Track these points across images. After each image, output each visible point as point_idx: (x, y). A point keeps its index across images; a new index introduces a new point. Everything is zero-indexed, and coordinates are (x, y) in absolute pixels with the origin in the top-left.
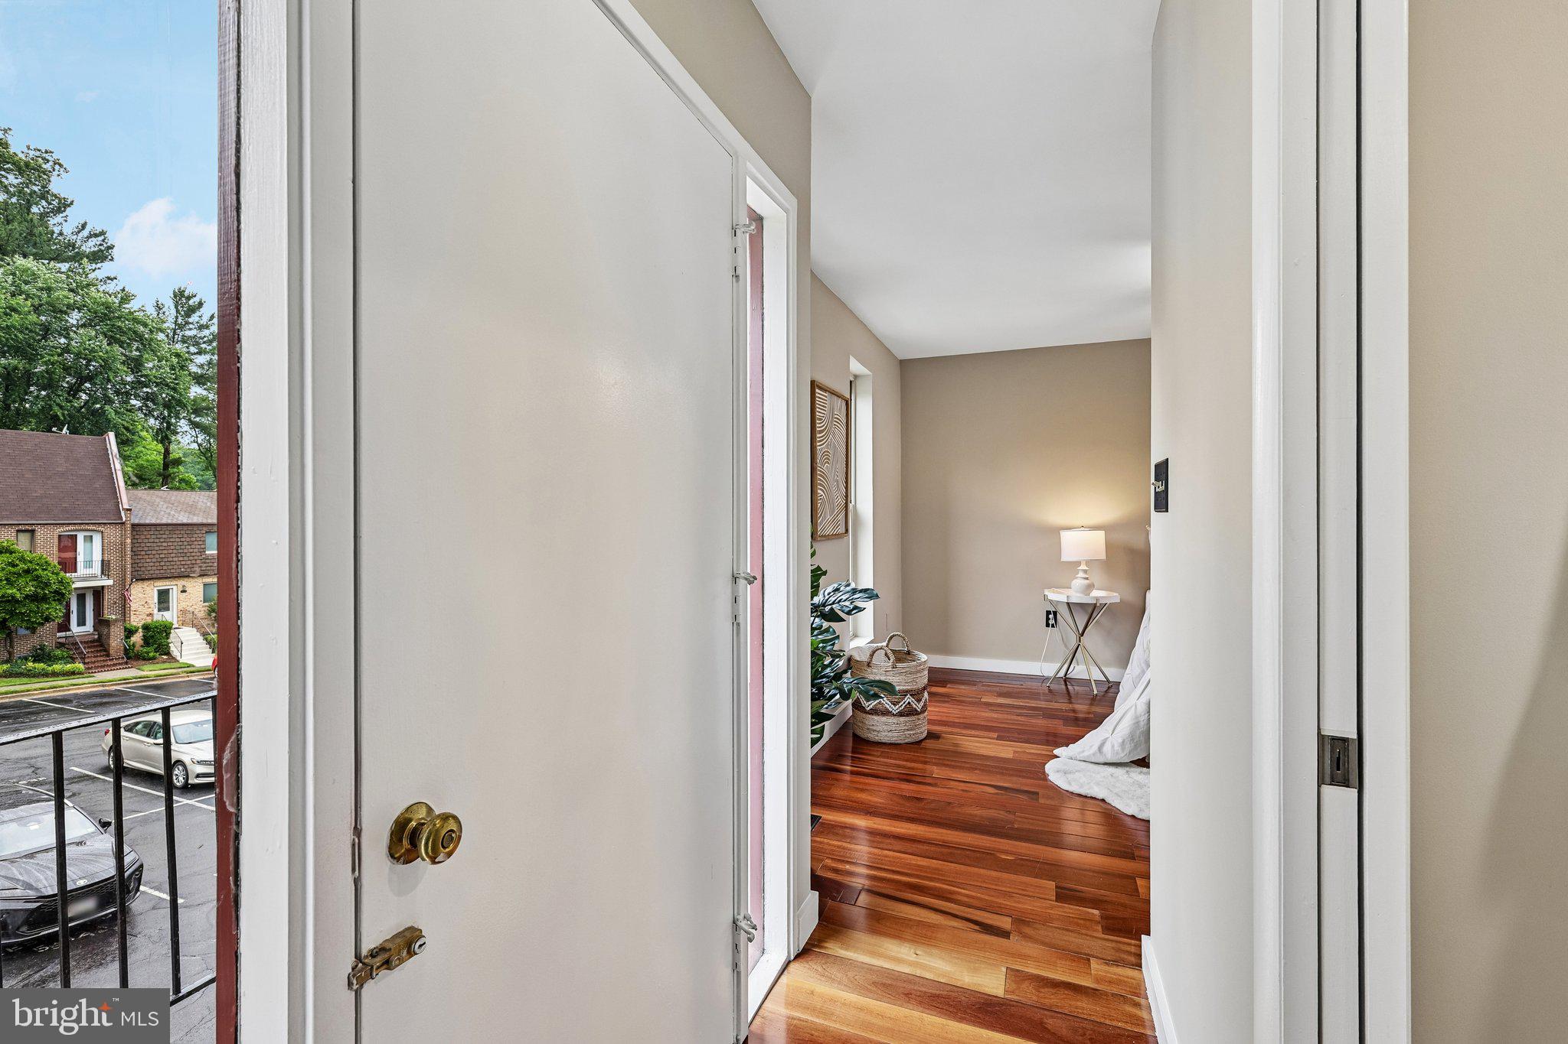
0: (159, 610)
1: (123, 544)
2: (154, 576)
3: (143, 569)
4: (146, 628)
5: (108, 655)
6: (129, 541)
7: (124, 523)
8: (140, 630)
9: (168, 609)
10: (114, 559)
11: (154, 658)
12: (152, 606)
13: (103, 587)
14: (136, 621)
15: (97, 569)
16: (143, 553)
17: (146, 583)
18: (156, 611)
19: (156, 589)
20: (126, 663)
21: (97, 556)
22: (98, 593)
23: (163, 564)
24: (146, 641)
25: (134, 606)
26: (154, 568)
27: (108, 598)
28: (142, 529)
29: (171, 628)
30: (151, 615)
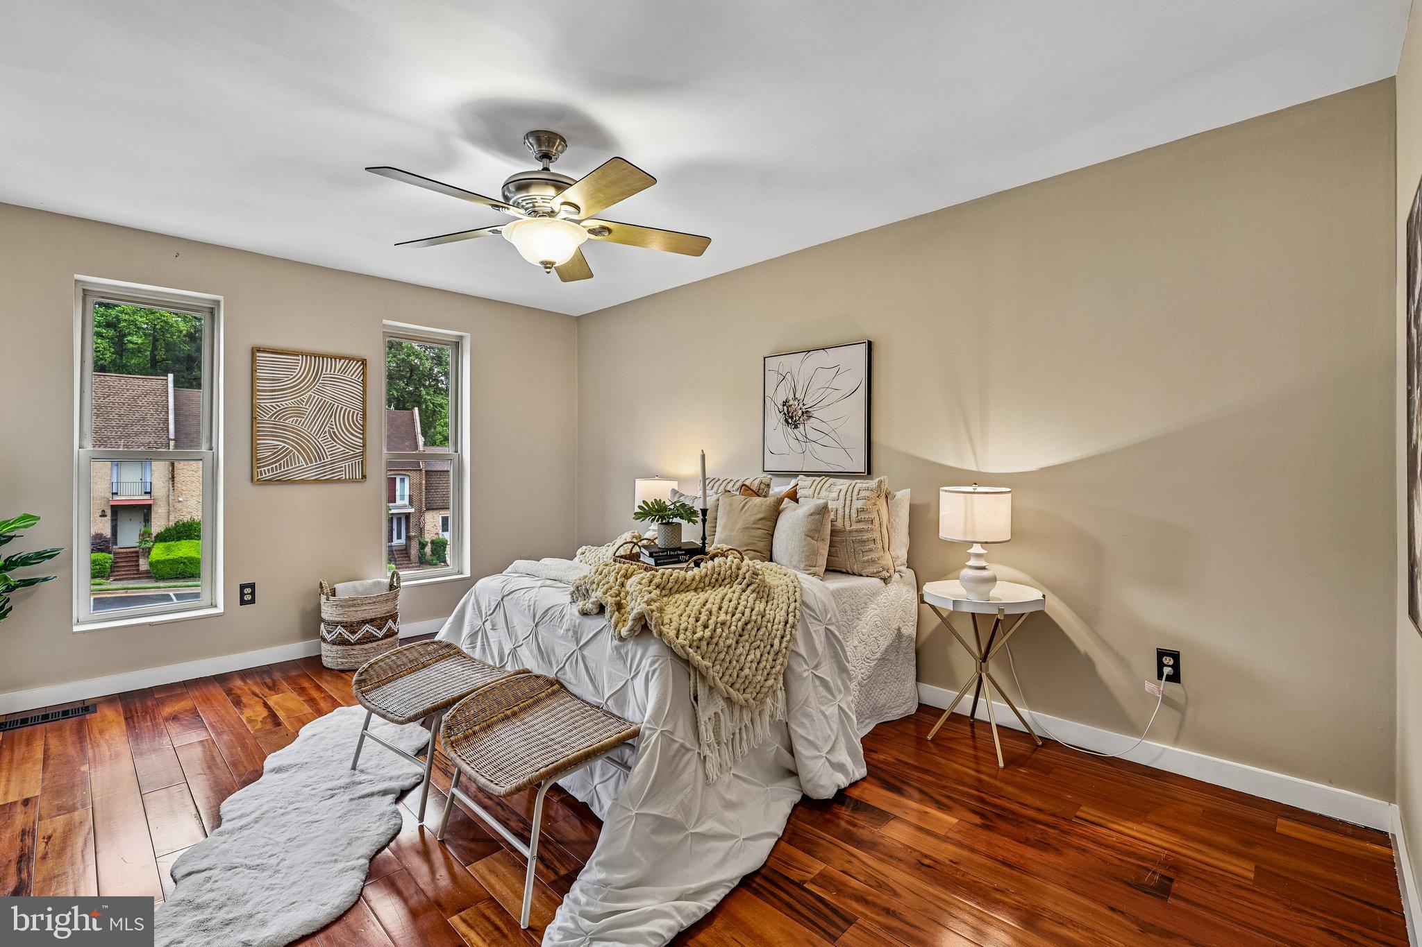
0: (443, 531)
1: (421, 484)
2: (439, 507)
3: (433, 502)
4: (432, 542)
5: (410, 560)
6: (424, 482)
7: (421, 470)
8: (429, 544)
9: (447, 531)
10: (415, 493)
11: (435, 564)
12: (438, 528)
13: (409, 513)
14: (428, 538)
15: (406, 502)
16: (433, 491)
17: (435, 512)
18: (440, 531)
19: (440, 516)
20: (419, 566)
21: (407, 493)
22: (407, 516)
23: (444, 498)
24: (434, 552)
25: (427, 527)
26: (440, 501)
27: (412, 520)
28: (432, 473)
29: (446, 544)
30: (437, 534)
